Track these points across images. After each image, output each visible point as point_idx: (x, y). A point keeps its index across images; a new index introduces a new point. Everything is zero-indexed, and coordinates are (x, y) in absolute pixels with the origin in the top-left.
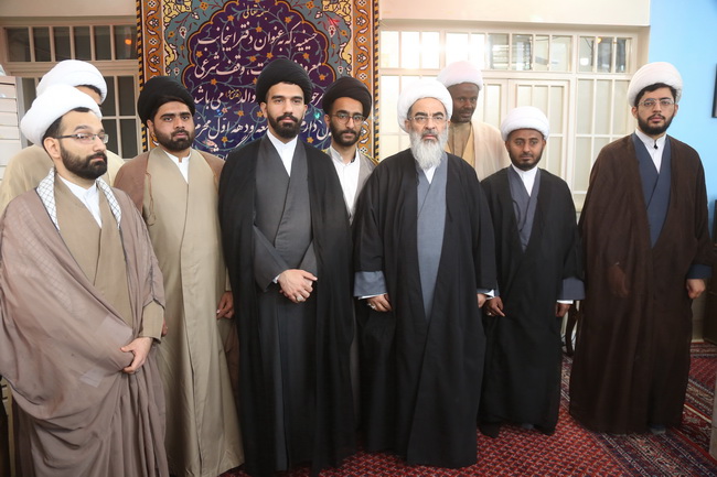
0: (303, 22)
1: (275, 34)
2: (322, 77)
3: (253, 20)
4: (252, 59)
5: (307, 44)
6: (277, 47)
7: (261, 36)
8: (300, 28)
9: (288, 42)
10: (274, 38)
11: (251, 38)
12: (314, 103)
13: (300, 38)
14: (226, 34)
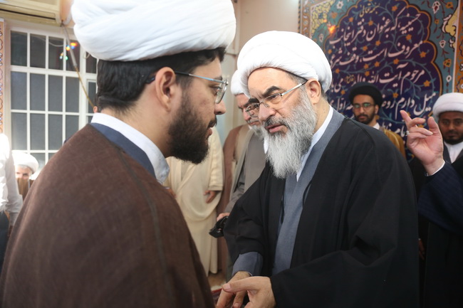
0: (408, 6)
1: (383, 23)
2: (423, 55)
3: (367, 17)
4: (364, 48)
5: (410, 27)
6: (384, 34)
7: (373, 28)
8: (405, 13)
9: (393, 28)
10: (382, 28)
11: (365, 32)
12: (413, 81)
13: (403, 22)
14: (348, 32)
